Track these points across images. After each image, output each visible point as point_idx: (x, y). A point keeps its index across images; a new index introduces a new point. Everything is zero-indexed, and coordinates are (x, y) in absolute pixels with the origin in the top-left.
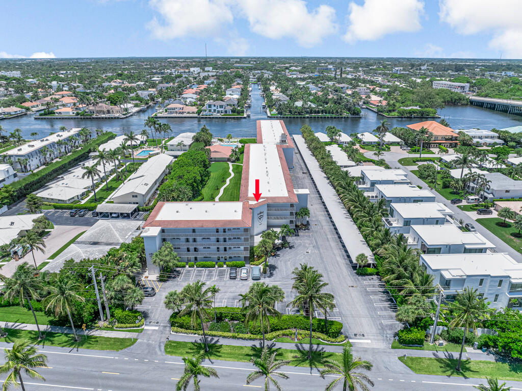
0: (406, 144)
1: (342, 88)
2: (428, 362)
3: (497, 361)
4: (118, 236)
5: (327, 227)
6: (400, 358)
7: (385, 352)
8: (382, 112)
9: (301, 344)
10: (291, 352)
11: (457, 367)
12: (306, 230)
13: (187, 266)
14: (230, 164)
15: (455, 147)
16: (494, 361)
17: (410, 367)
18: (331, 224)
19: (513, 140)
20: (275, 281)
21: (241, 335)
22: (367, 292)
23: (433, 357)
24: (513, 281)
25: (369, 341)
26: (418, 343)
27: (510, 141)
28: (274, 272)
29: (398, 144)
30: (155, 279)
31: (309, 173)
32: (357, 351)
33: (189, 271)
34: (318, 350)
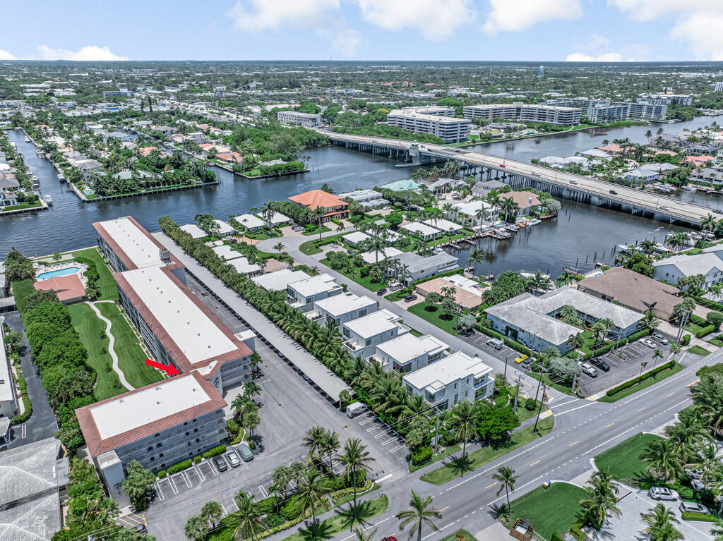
0: (296, 222)
1: (164, 132)
2: (441, 471)
3: (483, 446)
4: (42, 480)
5: (281, 365)
6: (422, 479)
7: (407, 479)
8: (239, 171)
9: (338, 507)
10: (336, 518)
11: (462, 465)
12: (261, 378)
13: (157, 479)
14: (92, 304)
15: (347, 216)
16: (481, 448)
17: (432, 483)
18: (281, 360)
19: (398, 200)
20: (271, 453)
21: (281, 527)
22: (361, 427)
23: (443, 465)
24: (477, 377)
25: (391, 475)
26: (428, 459)
27: (396, 201)
28: (263, 444)
29: (287, 223)
30: (129, 512)
31: (211, 292)
32: (387, 489)
33: (164, 484)
34: (357, 505)
